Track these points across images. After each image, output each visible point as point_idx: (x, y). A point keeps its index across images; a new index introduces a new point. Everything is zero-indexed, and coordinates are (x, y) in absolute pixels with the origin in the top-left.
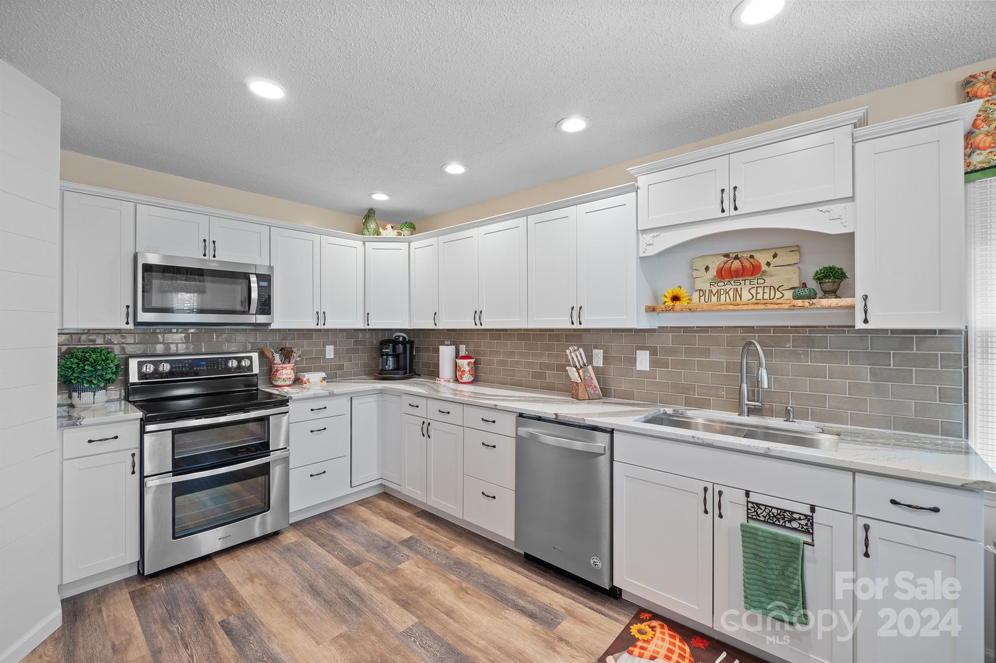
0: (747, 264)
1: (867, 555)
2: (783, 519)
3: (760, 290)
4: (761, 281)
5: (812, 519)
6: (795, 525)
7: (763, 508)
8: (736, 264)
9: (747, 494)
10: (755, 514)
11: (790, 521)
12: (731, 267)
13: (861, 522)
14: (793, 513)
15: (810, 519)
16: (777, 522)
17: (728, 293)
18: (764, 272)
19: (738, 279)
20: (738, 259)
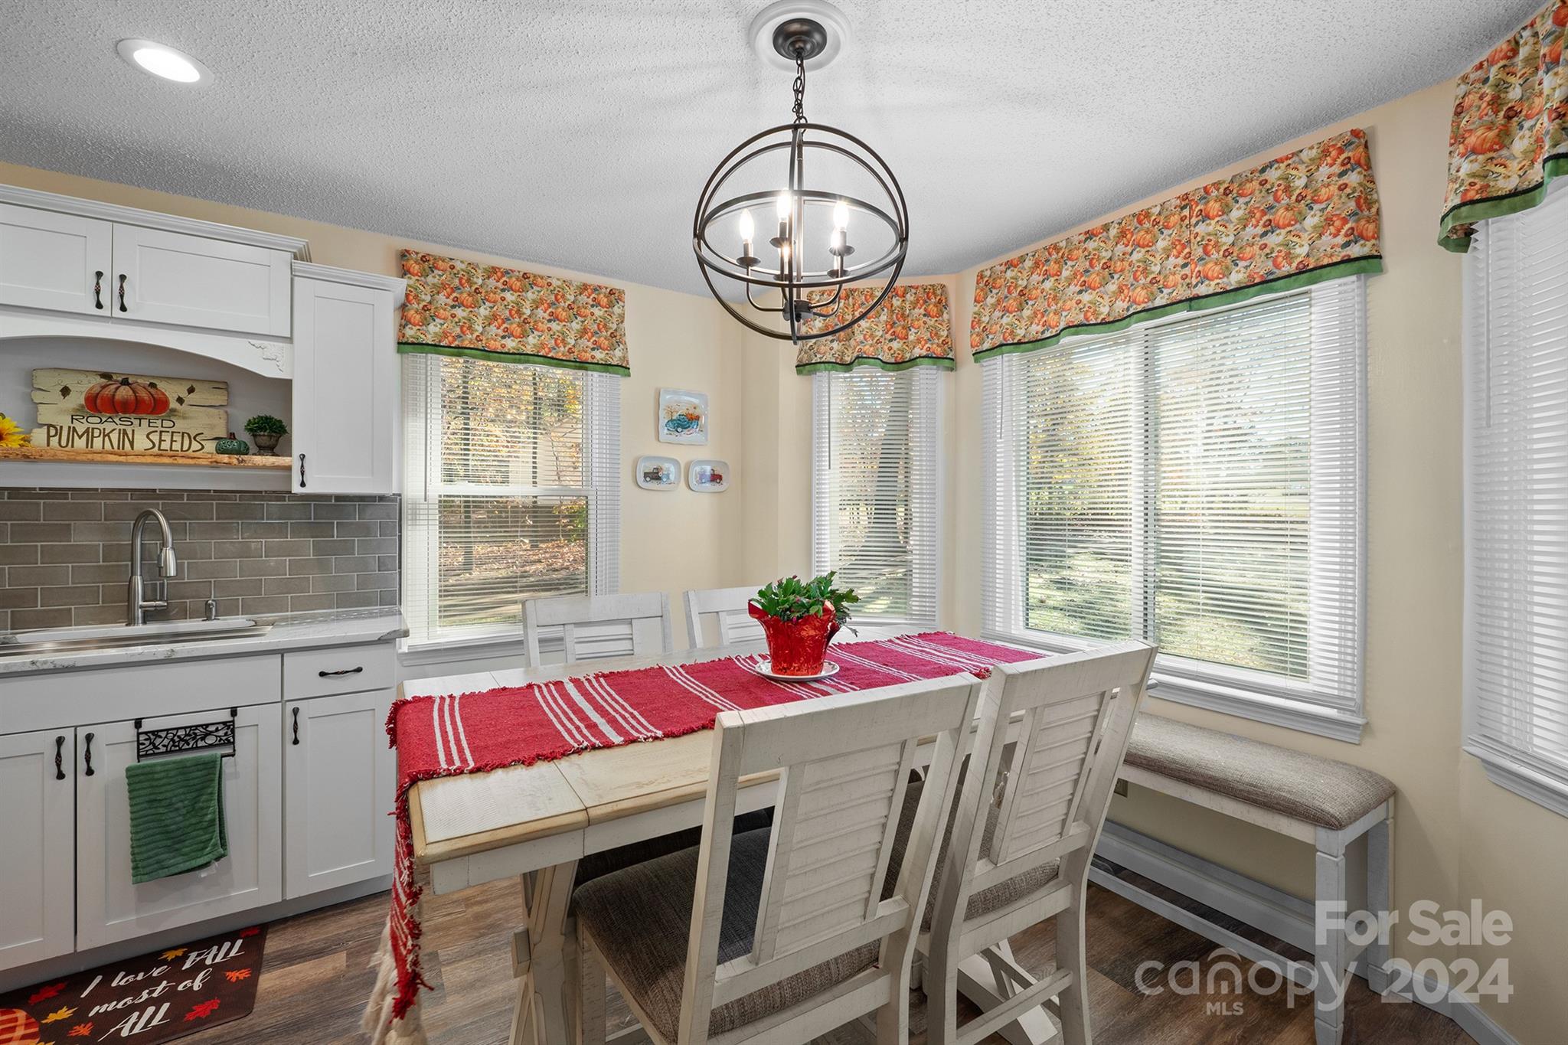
0: (143, 394)
1: (296, 742)
2: (194, 738)
3: (167, 437)
4: (167, 424)
5: (233, 725)
6: (210, 740)
7: (163, 734)
8: (124, 393)
9: (138, 723)
10: (151, 747)
11: (203, 739)
12: (114, 395)
13: (290, 707)
14: (207, 725)
15: (230, 726)
16: (186, 747)
17: (108, 435)
18: (174, 410)
19: (127, 415)
20: (129, 384)
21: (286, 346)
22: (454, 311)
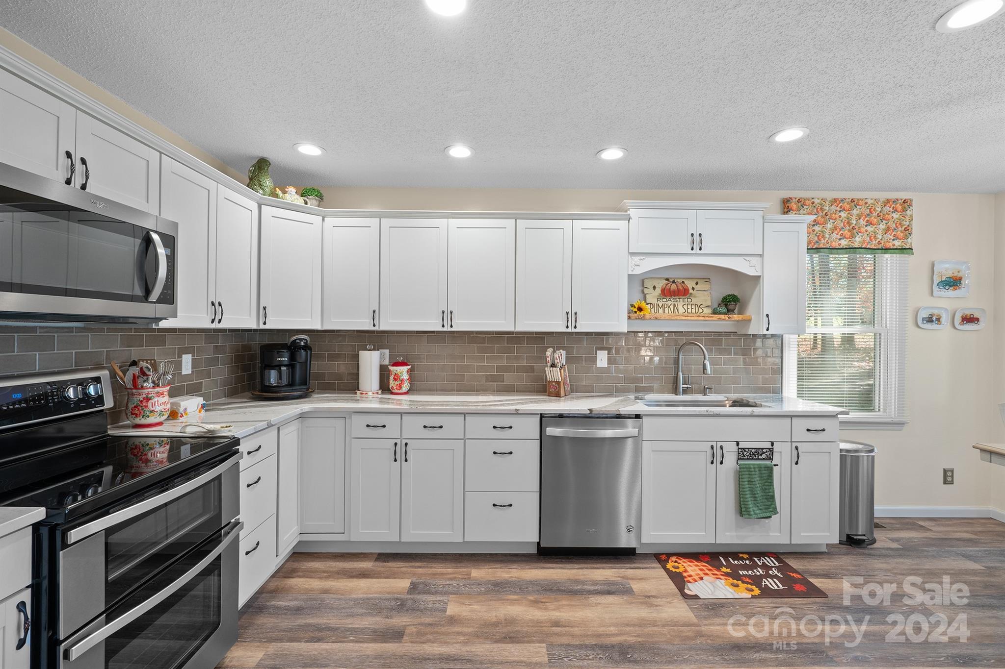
0: (680, 287)
1: (798, 463)
2: (758, 454)
3: (689, 306)
4: (689, 300)
5: (773, 450)
6: (764, 456)
7: (747, 450)
8: (674, 287)
9: (738, 444)
10: (742, 455)
11: (761, 455)
12: (670, 288)
13: (794, 445)
14: (763, 449)
15: (771, 450)
16: (755, 458)
17: (669, 307)
18: (691, 294)
19: (675, 297)
20: (675, 283)
21: (759, 259)
22: (814, 228)
